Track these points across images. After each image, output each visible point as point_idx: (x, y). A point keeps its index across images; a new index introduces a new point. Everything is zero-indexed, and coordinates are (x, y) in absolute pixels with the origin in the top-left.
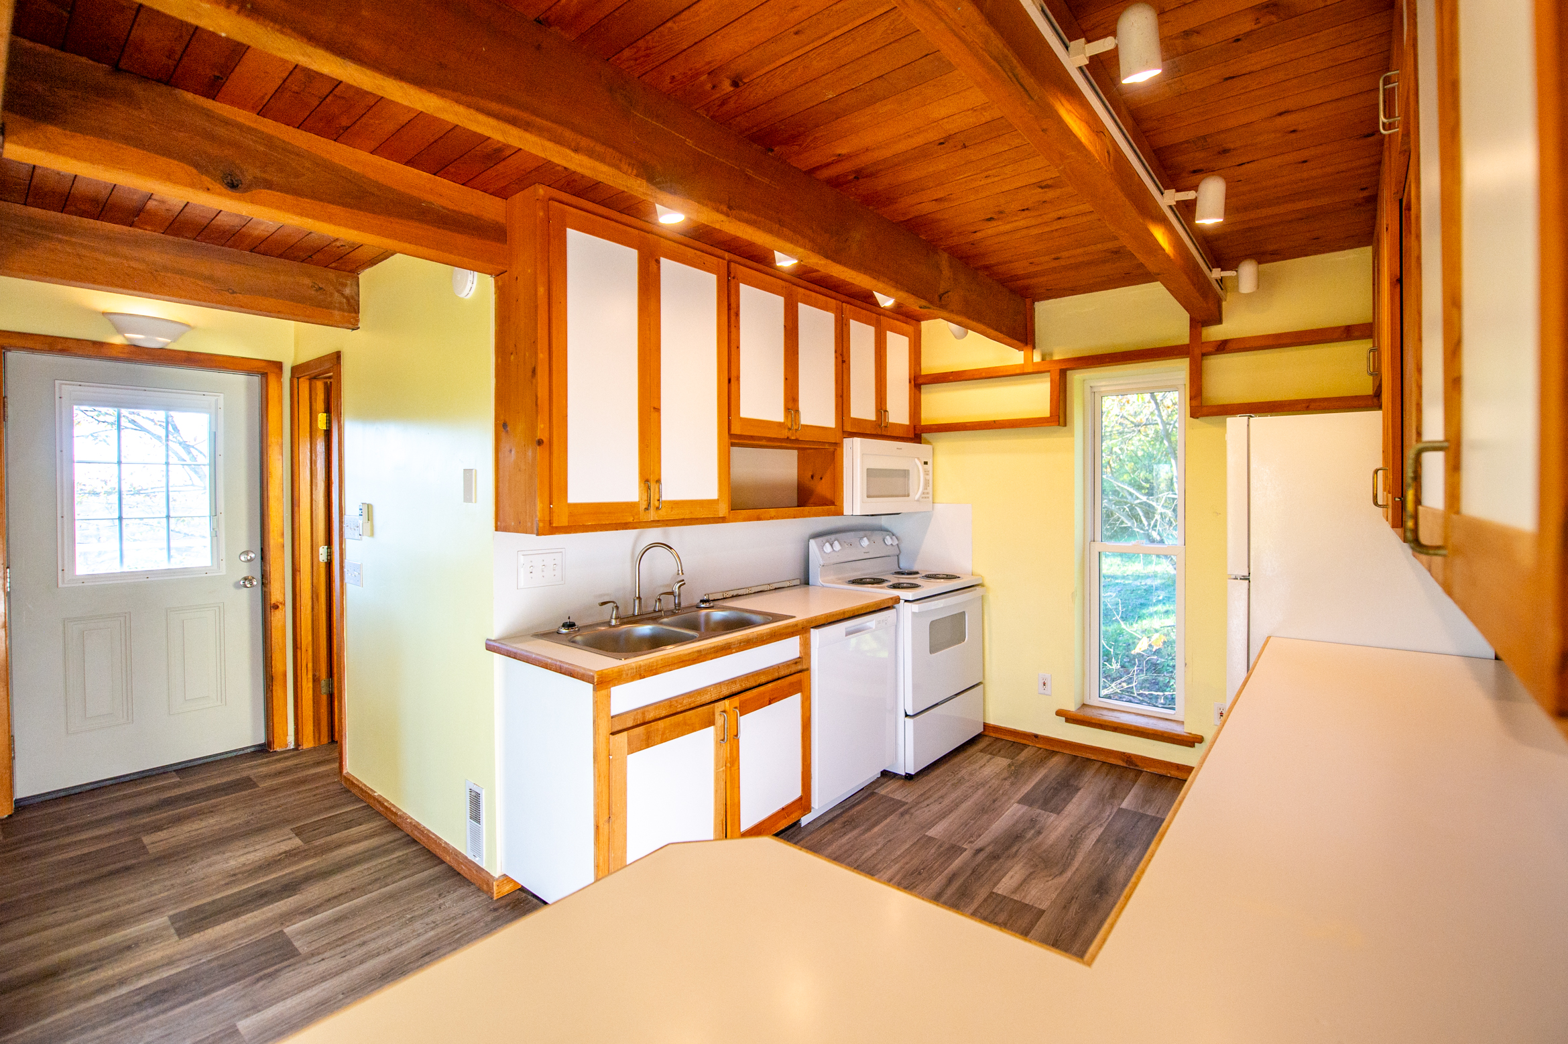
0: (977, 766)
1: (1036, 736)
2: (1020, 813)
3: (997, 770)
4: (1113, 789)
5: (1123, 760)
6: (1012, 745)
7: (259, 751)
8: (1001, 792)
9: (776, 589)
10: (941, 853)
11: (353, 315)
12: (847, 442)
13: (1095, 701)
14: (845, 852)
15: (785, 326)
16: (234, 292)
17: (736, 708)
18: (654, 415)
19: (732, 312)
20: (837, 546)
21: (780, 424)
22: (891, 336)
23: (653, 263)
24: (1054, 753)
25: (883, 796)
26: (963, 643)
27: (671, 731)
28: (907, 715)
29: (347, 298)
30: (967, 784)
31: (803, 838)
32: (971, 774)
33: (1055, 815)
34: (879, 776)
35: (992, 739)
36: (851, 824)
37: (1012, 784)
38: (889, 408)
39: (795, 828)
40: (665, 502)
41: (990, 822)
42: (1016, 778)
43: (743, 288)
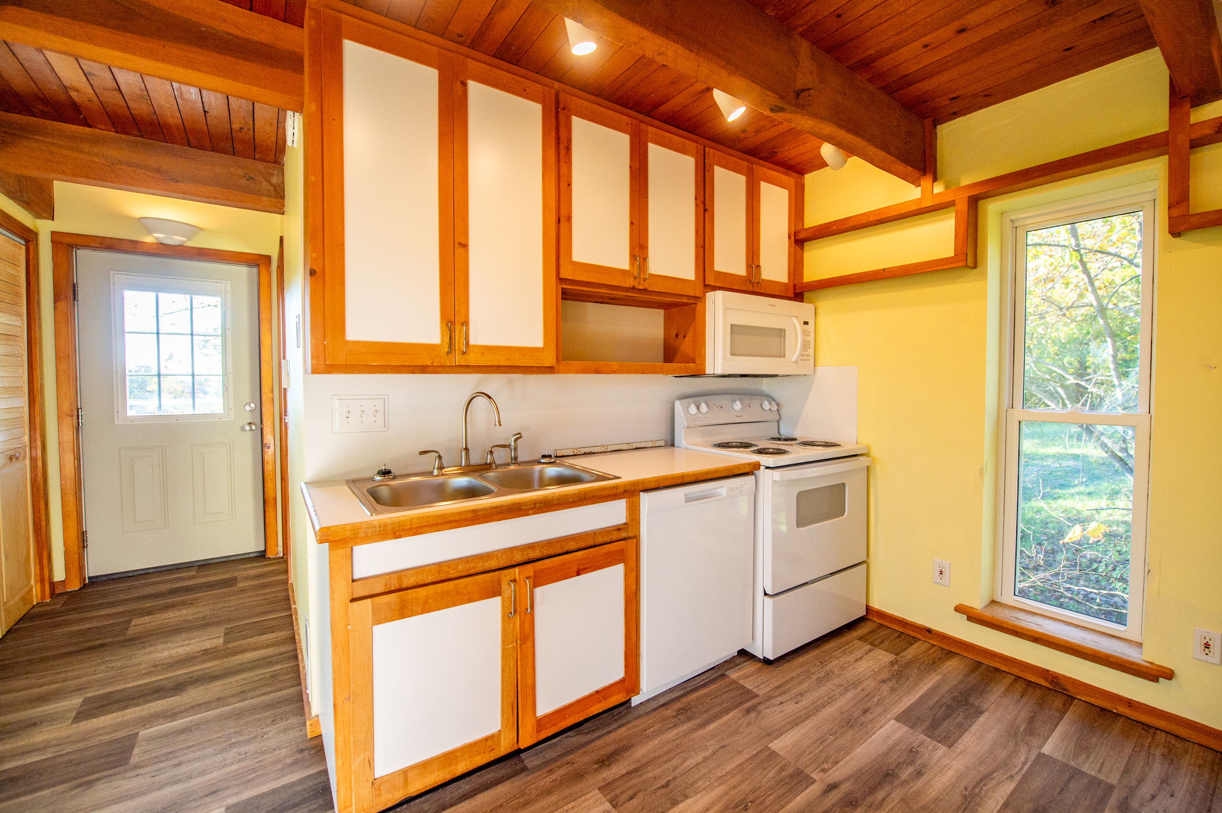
0: (851, 658)
1: (929, 631)
2: (897, 736)
3: (876, 667)
4: (1031, 720)
5: (1046, 680)
6: (899, 636)
7: (260, 556)
8: (876, 699)
9: (636, 448)
10: (782, 780)
11: (281, 200)
12: (710, 295)
13: (1009, 598)
14: (666, 753)
15: (630, 167)
16: (177, 181)
17: (527, 578)
18: (459, 251)
19: (562, 145)
20: (704, 408)
21: (624, 272)
22: (765, 188)
23: (459, 86)
24: (950, 654)
25: (734, 682)
26: (841, 518)
27: (436, 601)
28: (766, 594)
29: (274, 187)
30: (835, 681)
31: (628, 723)
32: (843, 668)
33: (945, 748)
34: (736, 654)
35: (875, 625)
36: (685, 713)
37: (893, 690)
38: (762, 263)
39: (625, 707)
40: (474, 346)
41: (855, 743)
42: (897, 682)
43: (576, 121)
